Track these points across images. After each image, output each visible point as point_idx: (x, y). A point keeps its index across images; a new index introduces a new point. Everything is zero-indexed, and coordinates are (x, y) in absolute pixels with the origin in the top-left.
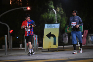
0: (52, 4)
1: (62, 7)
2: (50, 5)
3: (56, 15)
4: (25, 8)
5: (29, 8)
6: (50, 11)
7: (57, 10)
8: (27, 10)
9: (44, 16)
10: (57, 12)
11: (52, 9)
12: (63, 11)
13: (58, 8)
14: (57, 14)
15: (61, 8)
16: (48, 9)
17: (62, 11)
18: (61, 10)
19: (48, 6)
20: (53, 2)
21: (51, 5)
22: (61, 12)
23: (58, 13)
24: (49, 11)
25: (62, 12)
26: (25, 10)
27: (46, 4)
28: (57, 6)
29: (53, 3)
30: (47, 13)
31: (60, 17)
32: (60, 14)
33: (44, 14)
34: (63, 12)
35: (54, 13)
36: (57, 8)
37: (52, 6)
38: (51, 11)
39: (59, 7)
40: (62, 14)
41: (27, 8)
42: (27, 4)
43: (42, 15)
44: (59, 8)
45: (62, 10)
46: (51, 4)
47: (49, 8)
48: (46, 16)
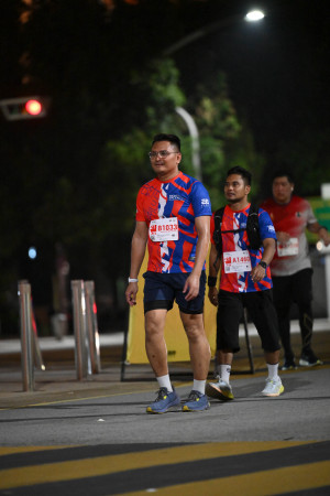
0: (174, 80)
1: (231, 97)
2: (159, 88)
3: (195, 145)
4: (11, 109)
5: (34, 107)
6: (160, 118)
7: (199, 110)
8: (24, 115)
9: (122, 150)
10: (201, 125)
11: (170, 106)
12: (239, 117)
13: (207, 103)
14: (202, 136)
15: (227, 104)
16: (151, 111)
17: (232, 120)
18: (224, 115)
19: (150, 91)
20: (178, 65)
21: (166, 83)
22: (222, 125)
23: (207, 131)
24: (153, 122)
25: (230, 127)
26: (14, 117)
27: (135, 79)
28: (201, 87)
29: (175, 72)
30: (140, 134)
31: (218, 153)
32: (217, 137)
33: (127, 138)
34: (237, 127)
35: (186, 133)
36: (198, 101)
37: (174, 93)
38: (169, 118)
39: (213, 95)
40: (232, 134)
41: (23, 107)
42: (26, 80)
43: (110, 145)
44: (215, 104)
45: (231, 110)
46: (163, 76)
47: (153, 103)
48: (139, 153)
